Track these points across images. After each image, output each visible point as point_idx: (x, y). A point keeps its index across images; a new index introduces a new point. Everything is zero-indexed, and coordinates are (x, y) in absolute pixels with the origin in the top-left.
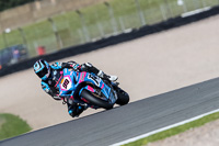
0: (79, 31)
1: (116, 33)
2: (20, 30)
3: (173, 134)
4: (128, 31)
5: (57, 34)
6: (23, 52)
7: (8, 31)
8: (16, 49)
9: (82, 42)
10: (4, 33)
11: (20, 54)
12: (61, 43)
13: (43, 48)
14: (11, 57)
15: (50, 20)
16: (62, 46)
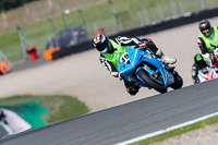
0: (139, 14)
1: (175, 17)
2: (80, 11)
4: (188, 14)
5: (117, 16)
6: (83, 33)
7: (67, 12)
8: (75, 30)
9: (142, 25)
10: (64, 14)
11: (80, 36)
12: (121, 25)
13: (102, 30)
14: (70, 38)
15: (110, 2)
16: (121, 29)
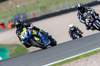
0: (51, 7)
1: (68, 8)
2: (24, 6)
3: (94, 54)
4: (73, 7)
5: (41, 8)
6: (25, 16)
7: (18, 6)
8: (22, 14)
9: (52, 12)
10: (17, 8)
12: (43, 12)
13: (34, 15)
14: (20, 18)
15: (38, 2)
16: (43, 14)
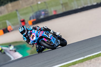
0: (73, 3)
1: (89, 5)
2: (45, 2)
4: (95, 4)
5: (62, 4)
6: (46, 13)
7: (39, 3)
8: (43, 11)
9: (74, 9)
10: (38, 4)
11: (45, 14)
13: (55, 11)
14: (40, 15)
16: (64, 10)
